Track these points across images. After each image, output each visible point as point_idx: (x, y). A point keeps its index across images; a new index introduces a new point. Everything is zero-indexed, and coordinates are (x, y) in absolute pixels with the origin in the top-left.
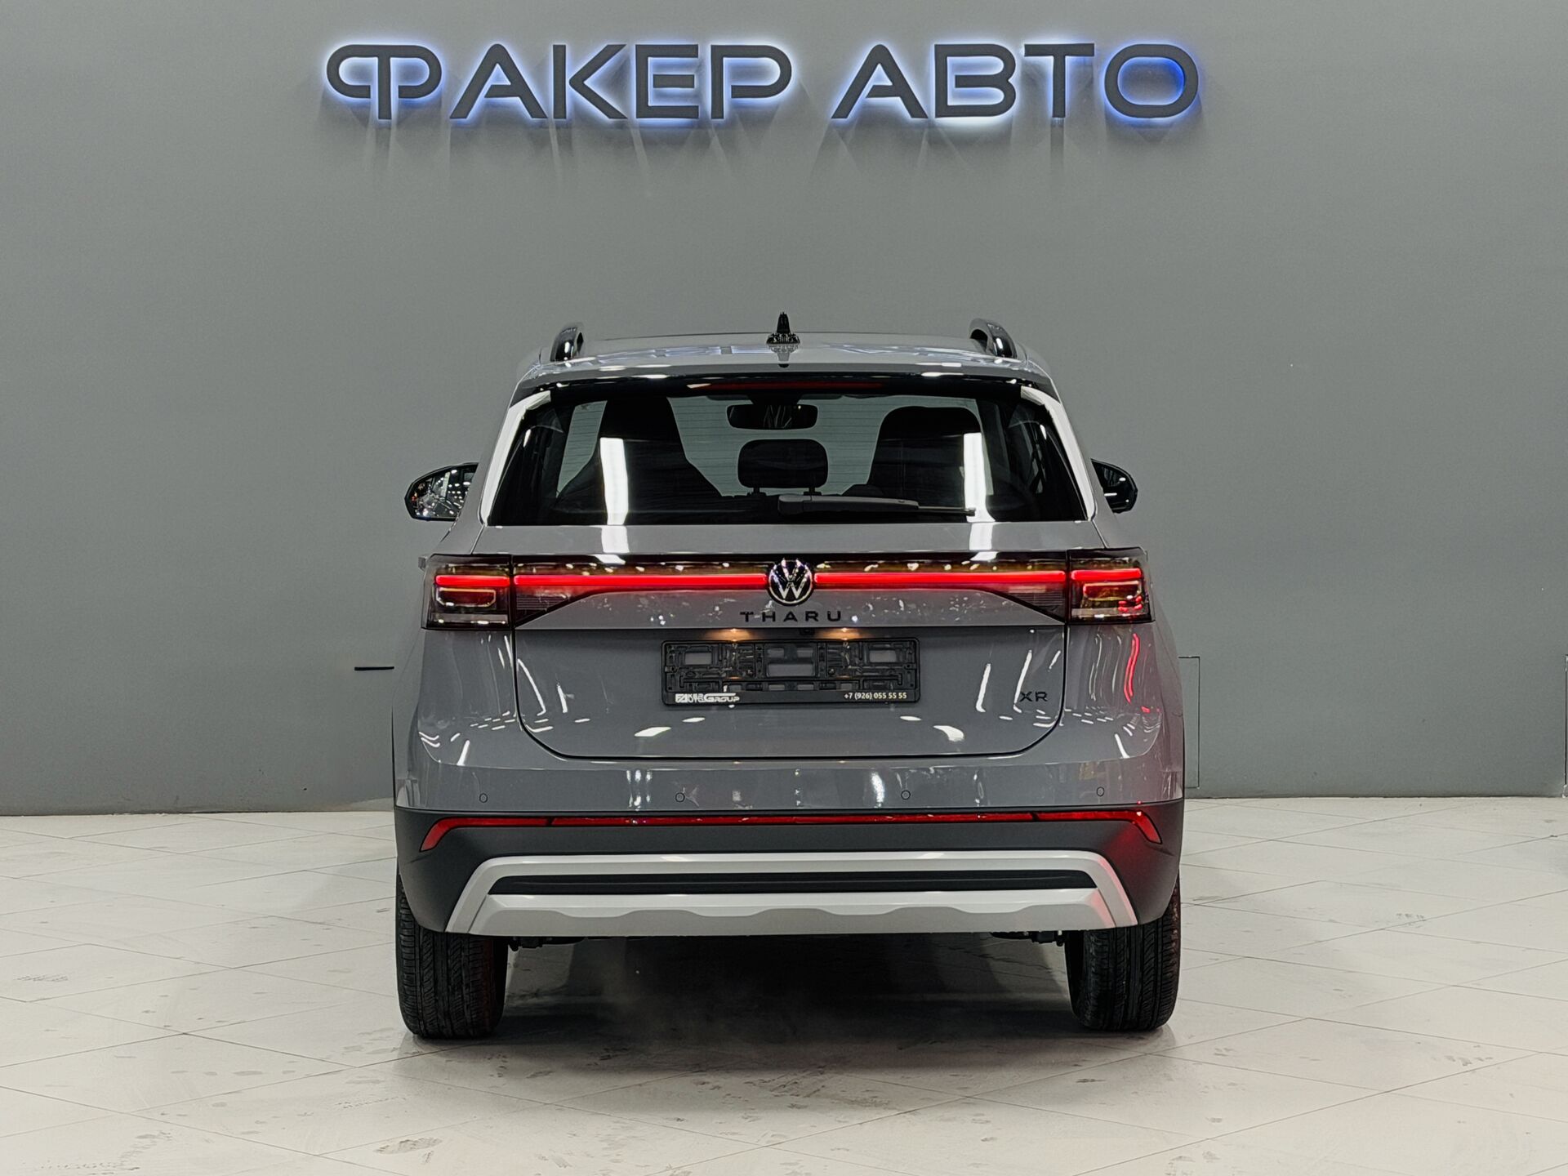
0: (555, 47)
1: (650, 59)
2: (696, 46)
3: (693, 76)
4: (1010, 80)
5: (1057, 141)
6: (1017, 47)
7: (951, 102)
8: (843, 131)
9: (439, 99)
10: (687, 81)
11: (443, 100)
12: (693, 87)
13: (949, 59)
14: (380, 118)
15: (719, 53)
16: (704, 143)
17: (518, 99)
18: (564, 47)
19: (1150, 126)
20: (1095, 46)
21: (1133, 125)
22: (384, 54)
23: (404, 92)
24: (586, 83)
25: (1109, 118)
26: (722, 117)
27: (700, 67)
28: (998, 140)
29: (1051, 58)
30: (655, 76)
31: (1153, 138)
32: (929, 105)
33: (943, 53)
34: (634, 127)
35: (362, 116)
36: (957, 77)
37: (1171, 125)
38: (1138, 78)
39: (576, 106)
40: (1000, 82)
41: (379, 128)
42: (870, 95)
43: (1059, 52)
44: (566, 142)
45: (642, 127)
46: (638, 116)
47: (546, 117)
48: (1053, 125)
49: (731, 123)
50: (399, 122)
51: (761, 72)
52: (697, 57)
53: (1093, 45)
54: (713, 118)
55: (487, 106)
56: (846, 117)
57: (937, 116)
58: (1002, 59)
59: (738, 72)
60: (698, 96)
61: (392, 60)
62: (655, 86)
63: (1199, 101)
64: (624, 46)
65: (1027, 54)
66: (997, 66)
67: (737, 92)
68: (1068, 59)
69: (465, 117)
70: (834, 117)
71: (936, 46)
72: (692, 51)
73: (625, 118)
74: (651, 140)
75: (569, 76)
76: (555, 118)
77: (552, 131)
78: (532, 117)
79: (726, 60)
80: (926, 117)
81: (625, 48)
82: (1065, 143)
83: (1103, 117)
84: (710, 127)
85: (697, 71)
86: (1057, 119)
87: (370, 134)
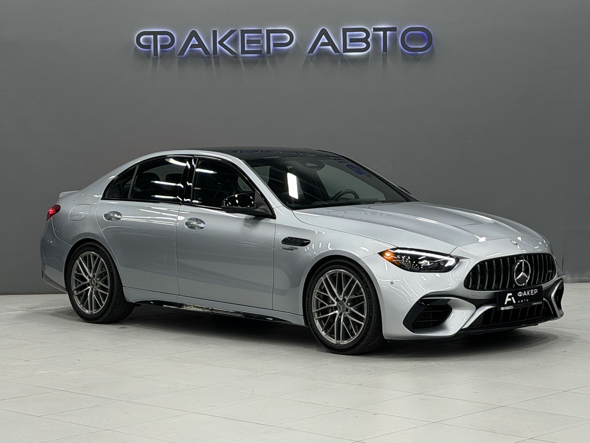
0: (213, 31)
1: (245, 34)
2: (261, 30)
3: (260, 40)
4: (368, 40)
5: (385, 60)
6: (370, 28)
7: (348, 48)
8: (311, 58)
9: (174, 49)
10: (258, 42)
11: (175, 49)
12: (260, 43)
13: (348, 33)
14: (154, 56)
15: (269, 32)
16: (264, 62)
17: (200, 49)
18: (216, 31)
19: (417, 55)
20: (397, 28)
21: (411, 54)
22: (155, 34)
23: (162, 47)
24: (224, 43)
25: (402, 51)
26: (270, 54)
27: (263, 37)
28: (365, 60)
29: (382, 33)
30: (247, 40)
31: (417, 59)
32: (340, 48)
33: (345, 31)
34: (241, 57)
35: (148, 55)
36: (350, 39)
37: (423, 54)
38: (412, 39)
39: (221, 50)
40: (365, 40)
41: (154, 59)
42: (320, 46)
43: (385, 30)
44: (217, 63)
45: (243, 57)
46: (241, 54)
47: (210, 54)
48: (383, 55)
49: (273, 56)
50: (161, 57)
51: (284, 38)
52: (261, 33)
53: (396, 28)
54: (267, 54)
55: (190, 51)
56: (312, 53)
57: (344, 52)
58: (366, 33)
59: (275, 38)
60: (262, 46)
61: (159, 36)
62: (247, 43)
63: (433, 47)
64: (236, 30)
65: (374, 31)
66: (364, 35)
67: (275, 45)
68: (388, 32)
69: (183, 55)
70: (308, 53)
71: (343, 29)
72: (259, 31)
73: (236, 54)
74: (247, 62)
75: (218, 41)
76: (213, 55)
77: (213, 59)
78: (206, 54)
79: (271, 35)
80: (340, 53)
81: (237, 31)
82: (387, 60)
83: (400, 52)
84: (266, 57)
85: (261, 38)
86: (384, 53)
87: (151, 61)
